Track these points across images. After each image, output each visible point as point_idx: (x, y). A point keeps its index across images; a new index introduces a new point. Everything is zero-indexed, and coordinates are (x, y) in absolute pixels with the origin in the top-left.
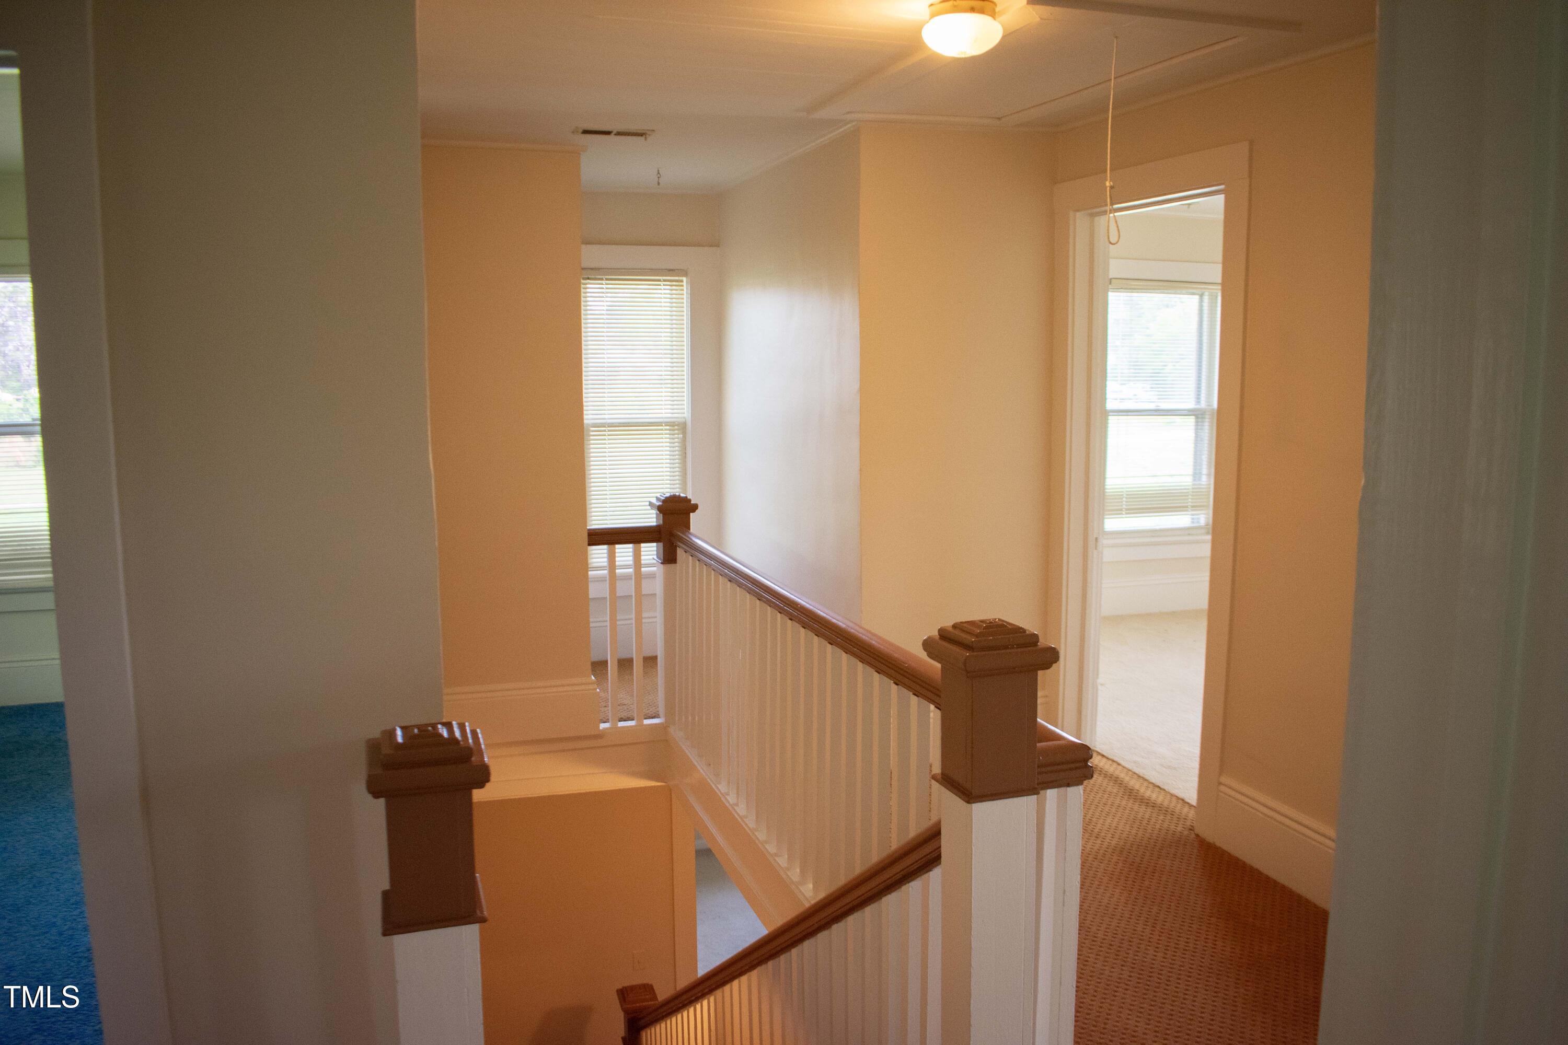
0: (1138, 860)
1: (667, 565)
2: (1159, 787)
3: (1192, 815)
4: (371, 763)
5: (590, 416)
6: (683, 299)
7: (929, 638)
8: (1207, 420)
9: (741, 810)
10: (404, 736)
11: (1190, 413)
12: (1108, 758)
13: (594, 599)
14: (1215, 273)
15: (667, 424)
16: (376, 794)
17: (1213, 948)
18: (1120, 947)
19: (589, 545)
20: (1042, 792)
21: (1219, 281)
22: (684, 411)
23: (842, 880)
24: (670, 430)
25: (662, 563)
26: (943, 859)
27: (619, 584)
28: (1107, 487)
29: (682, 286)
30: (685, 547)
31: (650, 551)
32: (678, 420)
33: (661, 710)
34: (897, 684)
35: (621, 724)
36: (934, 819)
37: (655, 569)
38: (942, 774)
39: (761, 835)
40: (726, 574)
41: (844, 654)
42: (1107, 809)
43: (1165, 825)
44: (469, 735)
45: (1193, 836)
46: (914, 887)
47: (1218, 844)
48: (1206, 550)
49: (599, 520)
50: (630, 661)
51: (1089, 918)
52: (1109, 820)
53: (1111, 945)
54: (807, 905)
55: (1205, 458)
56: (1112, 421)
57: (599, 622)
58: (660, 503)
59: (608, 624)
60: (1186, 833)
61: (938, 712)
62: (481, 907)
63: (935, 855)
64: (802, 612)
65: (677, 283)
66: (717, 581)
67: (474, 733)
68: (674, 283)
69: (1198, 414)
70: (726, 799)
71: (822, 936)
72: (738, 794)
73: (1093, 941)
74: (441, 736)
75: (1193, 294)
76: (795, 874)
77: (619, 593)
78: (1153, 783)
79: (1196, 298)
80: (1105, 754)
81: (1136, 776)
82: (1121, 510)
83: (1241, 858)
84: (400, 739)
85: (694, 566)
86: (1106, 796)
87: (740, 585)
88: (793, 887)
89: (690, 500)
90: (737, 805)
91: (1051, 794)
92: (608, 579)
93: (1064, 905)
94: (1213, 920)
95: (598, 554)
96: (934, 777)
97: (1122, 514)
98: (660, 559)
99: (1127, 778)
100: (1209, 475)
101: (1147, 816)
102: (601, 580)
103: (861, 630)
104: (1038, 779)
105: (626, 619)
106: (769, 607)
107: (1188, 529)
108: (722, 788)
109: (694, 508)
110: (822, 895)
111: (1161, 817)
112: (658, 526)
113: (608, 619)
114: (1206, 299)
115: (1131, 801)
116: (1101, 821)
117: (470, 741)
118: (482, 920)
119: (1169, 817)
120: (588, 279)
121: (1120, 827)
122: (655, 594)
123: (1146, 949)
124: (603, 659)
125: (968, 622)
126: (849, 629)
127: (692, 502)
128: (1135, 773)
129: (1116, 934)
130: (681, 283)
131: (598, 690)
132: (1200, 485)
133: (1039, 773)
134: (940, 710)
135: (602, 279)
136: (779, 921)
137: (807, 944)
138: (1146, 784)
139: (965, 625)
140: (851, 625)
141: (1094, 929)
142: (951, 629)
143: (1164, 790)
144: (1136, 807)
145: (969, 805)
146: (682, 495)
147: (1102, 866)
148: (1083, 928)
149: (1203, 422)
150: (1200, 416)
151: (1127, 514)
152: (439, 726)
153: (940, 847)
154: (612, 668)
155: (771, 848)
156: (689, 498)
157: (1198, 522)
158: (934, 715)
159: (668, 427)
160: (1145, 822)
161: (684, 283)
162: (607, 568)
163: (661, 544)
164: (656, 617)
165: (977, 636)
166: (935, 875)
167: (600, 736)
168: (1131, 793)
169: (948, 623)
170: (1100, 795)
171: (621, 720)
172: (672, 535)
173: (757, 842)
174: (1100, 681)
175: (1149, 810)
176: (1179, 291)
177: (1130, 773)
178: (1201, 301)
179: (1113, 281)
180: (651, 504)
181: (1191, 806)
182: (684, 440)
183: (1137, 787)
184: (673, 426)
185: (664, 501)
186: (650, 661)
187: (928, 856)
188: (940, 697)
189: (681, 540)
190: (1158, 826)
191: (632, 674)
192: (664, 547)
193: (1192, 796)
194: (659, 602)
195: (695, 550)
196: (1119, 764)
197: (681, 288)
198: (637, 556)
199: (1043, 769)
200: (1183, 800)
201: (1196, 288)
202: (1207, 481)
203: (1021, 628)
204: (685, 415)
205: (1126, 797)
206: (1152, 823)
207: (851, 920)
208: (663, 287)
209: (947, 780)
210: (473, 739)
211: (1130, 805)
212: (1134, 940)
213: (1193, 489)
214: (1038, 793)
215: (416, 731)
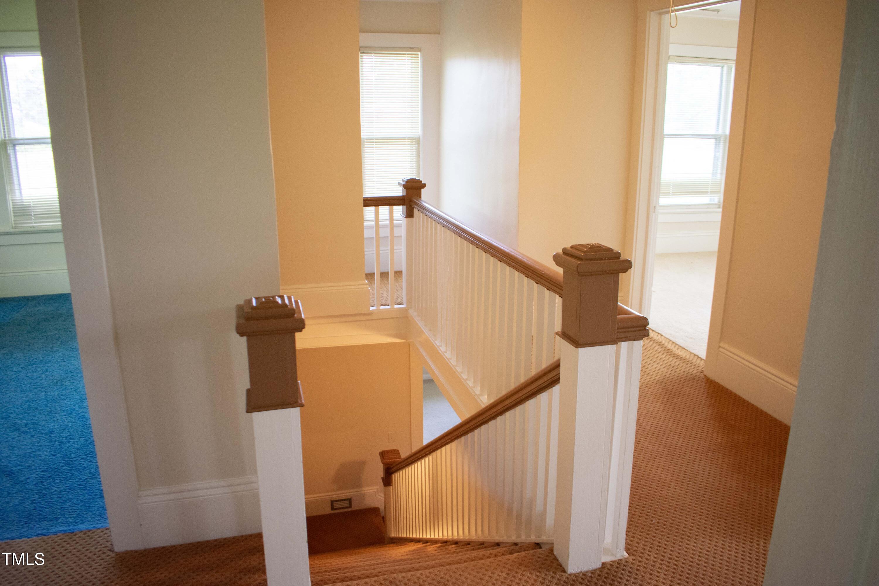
0: (670, 388)
1: (409, 218)
2: (684, 349)
3: (703, 364)
4: (238, 317)
5: (365, 133)
6: (418, 65)
7: (557, 253)
8: (722, 141)
9: (448, 355)
10: (256, 302)
11: (712, 137)
12: (656, 332)
13: (367, 238)
14: (732, 53)
15: (409, 138)
16: (241, 334)
17: (711, 437)
18: (658, 435)
19: (364, 206)
20: (619, 343)
21: (735, 58)
22: (418, 131)
23: (503, 392)
24: (410, 142)
25: (405, 217)
26: (561, 380)
27: (381, 230)
28: (661, 179)
29: (418, 57)
30: (418, 208)
31: (399, 210)
32: (415, 136)
33: (404, 300)
34: (537, 283)
35: (382, 307)
36: (556, 358)
37: (401, 221)
38: (562, 332)
39: (459, 369)
40: (441, 222)
41: (508, 267)
42: (654, 359)
43: (687, 370)
44: (293, 303)
45: (702, 376)
46: (543, 396)
47: (717, 381)
48: (718, 217)
49: (370, 192)
50: (387, 273)
51: (642, 418)
52: (655, 366)
53: (653, 433)
54: (483, 406)
55: (719, 164)
56: (667, 141)
57: (370, 251)
58: (405, 183)
59: (375, 252)
60: (698, 374)
61: (561, 299)
62: (301, 398)
63: (556, 378)
64: (484, 243)
65: (415, 56)
66: (436, 227)
67: (296, 302)
68: (413, 56)
69: (717, 138)
70: (440, 349)
71: (492, 423)
72: (446, 346)
73: (644, 431)
74: (278, 303)
75: (718, 66)
76: (477, 390)
77: (381, 235)
78: (680, 346)
79: (719, 69)
80: (654, 329)
81: (671, 342)
82: (669, 193)
83: (729, 388)
84: (254, 304)
85: (423, 219)
86: (654, 352)
87: (449, 229)
88: (476, 397)
89: (421, 181)
90: (446, 352)
91: (624, 345)
92: (375, 227)
93: (629, 407)
94: (712, 422)
95: (369, 212)
96: (557, 333)
97: (669, 195)
98: (404, 215)
99: (666, 343)
100: (721, 174)
101: (677, 364)
102: (370, 227)
103: (518, 253)
104: (617, 335)
105: (385, 249)
106: (465, 241)
107: (708, 204)
108: (438, 343)
109: (424, 186)
110: (492, 400)
111: (685, 365)
112: (403, 196)
113: (375, 250)
114: (725, 69)
115: (668, 356)
116: (650, 366)
117: (294, 306)
118: (302, 406)
119: (689, 365)
120: (364, 53)
121: (662, 370)
122: (401, 236)
123: (673, 436)
124: (373, 272)
125: (580, 245)
126: (511, 253)
127: (423, 183)
128: (671, 341)
129: (656, 427)
130: (417, 56)
131: (369, 288)
132: (716, 179)
133: (618, 332)
134: (562, 297)
135: (371, 53)
136: (468, 415)
137: (483, 427)
138: (677, 347)
139: (578, 246)
140: (512, 250)
141: (644, 424)
142: (570, 249)
143: (687, 350)
144: (671, 359)
145: (577, 349)
146: (417, 178)
147: (650, 390)
148: (639, 423)
149: (719, 142)
150: (718, 139)
151: (672, 195)
152: (277, 297)
153: (559, 373)
154: (377, 277)
155: (465, 376)
156: (421, 180)
157: (714, 201)
158: (558, 301)
159: (409, 140)
160: (675, 368)
161: (419, 56)
162: (374, 221)
163: (405, 207)
164: (402, 249)
165: (585, 252)
166: (556, 389)
167: (370, 314)
168: (668, 351)
169: (568, 246)
170: (650, 352)
171: (382, 305)
172: (411, 201)
173: (456, 372)
174: (653, 289)
175: (678, 361)
176: (709, 64)
177: (668, 340)
178: (722, 71)
179: (671, 57)
180: (399, 183)
181: (702, 359)
182: (419, 146)
183: (672, 348)
184: (412, 140)
185: (406, 182)
186: (398, 273)
187: (553, 379)
188: (562, 290)
189: (417, 204)
190: (683, 370)
191: (388, 280)
192: (406, 208)
193: (703, 354)
194: (404, 240)
195: (424, 209)
196: (662, 335)
197: (417, 59)
198: (391, 213)
199: (620, 330)
200: (697, 356)
201: (719, 62)
202: (720, 177)
203: (611, 249)
204: (419, 134)
205: (665, 353)
206: (679, 368)
207: (508, 414)
208: (407, 58)
209: (565, 335)
210: (296, 304)
211: (667, 358)
212: (667, 431)
213: (712, 181)
214: (617, 344)
215: (263, 300)
